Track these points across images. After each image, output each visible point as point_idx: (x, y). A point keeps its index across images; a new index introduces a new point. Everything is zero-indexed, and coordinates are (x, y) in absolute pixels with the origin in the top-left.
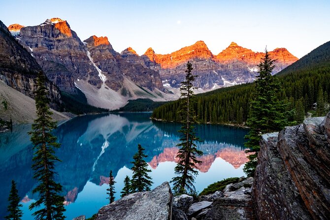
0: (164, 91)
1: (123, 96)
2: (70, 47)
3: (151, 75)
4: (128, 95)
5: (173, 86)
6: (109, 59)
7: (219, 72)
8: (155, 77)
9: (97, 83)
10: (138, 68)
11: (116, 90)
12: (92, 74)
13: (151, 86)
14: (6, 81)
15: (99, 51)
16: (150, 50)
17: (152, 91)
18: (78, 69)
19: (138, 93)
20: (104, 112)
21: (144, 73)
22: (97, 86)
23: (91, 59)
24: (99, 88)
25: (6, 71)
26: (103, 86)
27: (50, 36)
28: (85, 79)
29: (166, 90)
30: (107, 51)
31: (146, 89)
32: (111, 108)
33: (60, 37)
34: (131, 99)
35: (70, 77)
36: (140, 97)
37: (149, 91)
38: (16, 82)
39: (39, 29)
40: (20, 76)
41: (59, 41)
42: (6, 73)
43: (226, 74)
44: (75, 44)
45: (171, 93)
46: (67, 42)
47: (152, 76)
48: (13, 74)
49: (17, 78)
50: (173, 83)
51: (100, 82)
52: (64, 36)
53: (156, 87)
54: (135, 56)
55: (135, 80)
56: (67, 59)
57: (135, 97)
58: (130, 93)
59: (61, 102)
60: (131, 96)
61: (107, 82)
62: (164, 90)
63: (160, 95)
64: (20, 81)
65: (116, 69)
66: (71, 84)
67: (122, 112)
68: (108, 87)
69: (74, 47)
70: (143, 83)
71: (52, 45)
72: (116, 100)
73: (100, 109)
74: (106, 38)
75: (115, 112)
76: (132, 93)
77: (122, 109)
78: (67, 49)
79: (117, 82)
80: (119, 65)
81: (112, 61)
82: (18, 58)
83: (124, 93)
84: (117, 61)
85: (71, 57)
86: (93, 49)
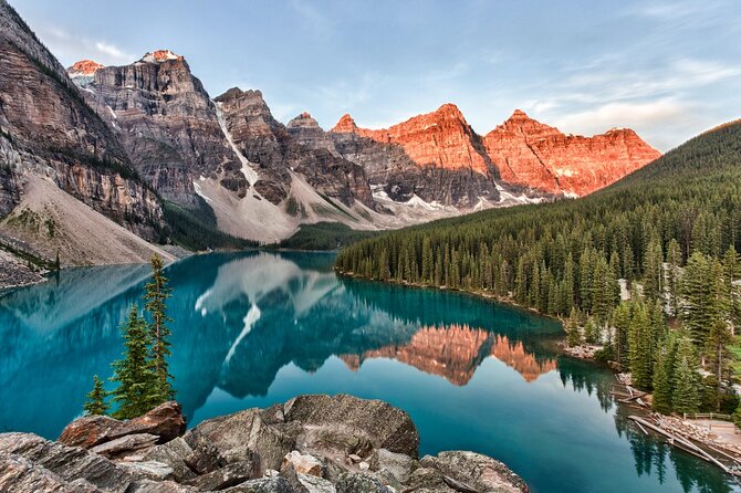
0: (374, 208)
1: (288, 216)
2: (188, 109)
3: (347, 172)
4: (299, 214)
5: (395, 197)
6: (263, 138)
7: (489, 172)
8: (355, 177)
9: (237, 185)
10: (322, 157)
11: (277, 202)
12: (228, 167)
13: (346, 196)
14: (56, 180)
15: (244, 120)
16: (347, 120)
17: (349, 206)
18: (203, 155)
19: (319, 210)
20: (249, 248)
21: (333, 167)
22: (239, 191)
23: (229, 137)
24: (242, 196)
25: (58, 159)
26: (251, 191)
27: (152, 87)
28: (214, 178)
29: (378, 206)
30: (261, 121)
31: (336, 201)
32: (265, 240)
33: (171, 91)
34: (306, 222)
35: (185, 172)
36: (323, 219)
37: (343, 206)
38: (77, 182)
39: (130, 73)
40: (85, 171)
41: (168, 98)
42: (58, 163)
44: (197, 105)
45: (389, 212)
46: (183, 100)
47: (350, 176)
48: (71, 165)
49: (78, 174)
50: (393, 190)
51: (245, 183)
52: (178, 89)
53: (358, 199)
54: (315, 131)
55: (314, 182)
56: (183, 135)
57: (314, 219)
58: (303, 208)
59: (162, 224)
60: (305, 215)
61: (259, 185)
62: (373, 205)
63: (366, 215)
64: (83, 181)
65: (277, 157)
66: (186, 187)
67: (285, 250)
68: (259, 195)
69: (197, 110)
70: (331, 189)
71: (154, 105)
72: (274, 223)
73: (241, 240)
74: (258, 94)
75: (272, 249)
76: (308, 209)
77: (285, 243)
78: (183, 114)
79: (277, 185)
80: (283, 150)
81: (269, 140)
83: (293, 208)
84: (280, 140)
85: (189, 132)
86: (233, 116)
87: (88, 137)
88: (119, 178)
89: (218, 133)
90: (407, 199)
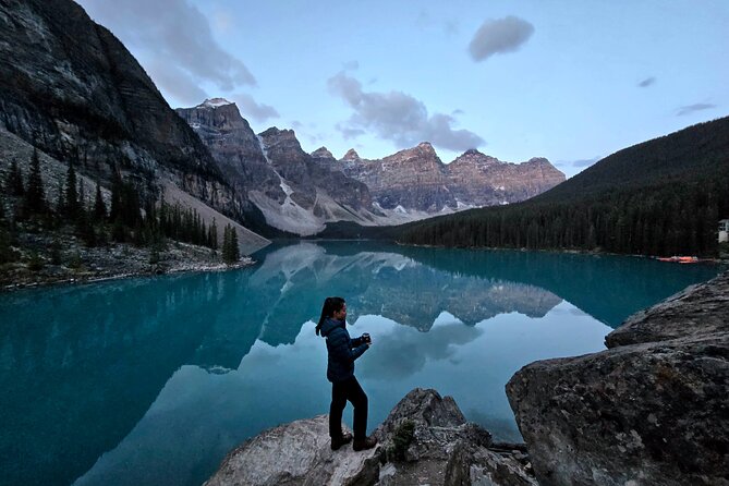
0: (373, 213)
1: (316, 217)
2: (241, 141)
3: (355, 188)
4: (324, 216)
5: (383, 206)
6: (296, 163)
7: (451, 188)
8: (361, 191)
9: (279, 196)
10: (338, 176)
11: (306, 208)
12: (271, 183)
13: (355, 205)
14: (177, 183)
15: (281, 150)
16: (352, 153)
17: (356, 210)
18: (252, 174)
19: (337, 213)
20: (292, 238)
21: (346, 184)
22: (279, 200)
23: (270, 161)
24: (282, 203)
25: (177, 168)
26: (288, 200)
27: (211, 123)
28: (260, 190)
29: (375, 211)
30: (293, 151)
31: (349, 207)
32: (303, 235)
33: (226, 127)
34: (331, 221)
35: (242, 185)
36: (341, 219)
37: (352, 210)
38: (190, 185)
39: (195, 114)
40: (195, 177)
41: (224, 132)
42: (177, 171)
43: (462, 192)
44: (246, 139)
45: (383, 215)
46: (236, 135)
47: (357, 190)
48: (186, 173)
49: (191, 180)
50: (384, 200)
51: (283, 195)
52: (231, 126)
53: (363, 206)
54: (331, 159)
55: (333, 194)
56: (236, 159)
57: (335, 219)
58: (326, 213)
60: (328, 217)
61: (294, 196)
62: (373, 211)
63: (368, 217)
64: (195, 185)
65: (306, 177)
67: (321, 240)
68: (294, 203)
69: (246, 142)
70: (345, 199)
71: (213, 137)
72: (308, 222)
73: (287, 232)
74: (292, 132)
75: (310, 238)
76: (330, 213)
77: (320, 235)
78: (236, 144)
79: (307, 196)
80: (310, 172)
81: (301, 165)
82: (191, 150)
83: (318, 212)
84: (308, 164)
85: (241, 157)
86: (273, 147)
87: (195, 152)
88: (218, 185)
89: (262, 158)
90: (394, 207)
